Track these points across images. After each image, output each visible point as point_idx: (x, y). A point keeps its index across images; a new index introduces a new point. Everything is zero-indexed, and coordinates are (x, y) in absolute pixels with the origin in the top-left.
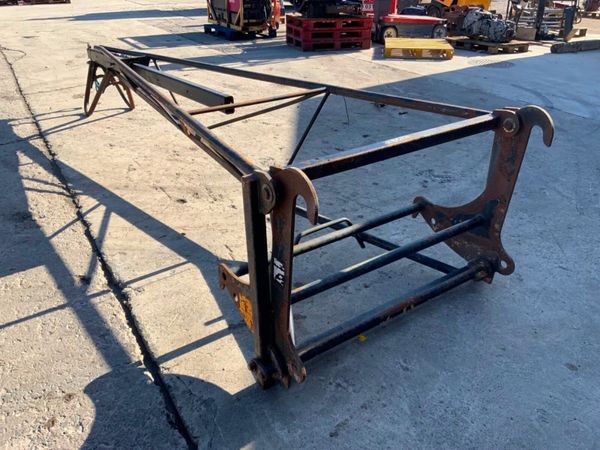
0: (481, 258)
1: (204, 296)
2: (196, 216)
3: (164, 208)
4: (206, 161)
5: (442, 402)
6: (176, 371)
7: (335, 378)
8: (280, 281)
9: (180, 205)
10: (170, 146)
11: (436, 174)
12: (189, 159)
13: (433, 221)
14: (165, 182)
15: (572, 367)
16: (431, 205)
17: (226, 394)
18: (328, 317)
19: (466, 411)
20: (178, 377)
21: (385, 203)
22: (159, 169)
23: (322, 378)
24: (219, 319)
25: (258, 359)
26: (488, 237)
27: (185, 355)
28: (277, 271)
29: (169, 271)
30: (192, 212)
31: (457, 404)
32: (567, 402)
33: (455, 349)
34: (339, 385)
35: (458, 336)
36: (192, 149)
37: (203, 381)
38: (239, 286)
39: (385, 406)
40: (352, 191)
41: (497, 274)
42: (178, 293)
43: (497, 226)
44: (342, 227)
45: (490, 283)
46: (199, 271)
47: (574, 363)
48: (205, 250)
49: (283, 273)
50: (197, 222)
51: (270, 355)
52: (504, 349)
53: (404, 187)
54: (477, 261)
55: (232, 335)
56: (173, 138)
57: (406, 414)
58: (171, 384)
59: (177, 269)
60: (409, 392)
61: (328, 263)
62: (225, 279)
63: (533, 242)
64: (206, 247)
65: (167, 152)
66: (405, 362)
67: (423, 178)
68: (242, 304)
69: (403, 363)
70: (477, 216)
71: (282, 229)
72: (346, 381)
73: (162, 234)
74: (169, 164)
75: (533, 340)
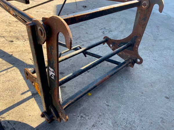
0: (130, 58)
1: (21, 81)
2: (18, 47)
3: (4, 44)
4: (22, 26)
5: (124, 119)
6: (7, 119)
7: (80, 113)
8: (53, 78)
9: (11, 43)
10: (7, 21)
11: (106, 29)
12: (15, 25)
13: (111, 46)
14: (5, 34)
15: (167, 98)
16: (111, 39)
17: (32, 127)
18: (75, 86)
19: (134, 122)
20: (9, 122)
21: (91, 40)
22: (2, 29)
23: (74, 114)
24: (28, 91)
25: (45, 112)
26: (133, 50)
27: (12, 110)
28: (51, 73)
29: (5, 71)
30: (16, 45)
31: (130, 119)
32: (169, 113)
33: (125, 94)
34: (82, 117)
35: (125, 89)
36: (16, 22)
37: (20, 122)
38: (34, 78)
39: (102, 124)
40: (78, 36)
41: (135, 64)
42: (9, 81)
43: (136, 46)
44: (78, 49)
45: (133, 67)
46: (18, 70)
47: (167, 96)
48: (21, 61)
49: (54, 74)
50: (18, 50)
51: (50, 110)
52: (142, 93)
53: (97, 34)
54: (129, 60)
55: (33, 98)
56: (9, 18)
57: (111, 127)
58: (5, 126)
59: (9, 70)
60: (111, 116)
61: (73, 63)
62: (28, 75)
63: (143, 51)
64: (22, 60)
65: (6, 23)
66: (107, 102)
67: (102, 31)
68: (36, 86)
69: (106, 103)
70: (129, 43)
71: (51, 52)
72: (85, 114)
73: (2, 55)
74: (7, 27)
75: (152, 88)
